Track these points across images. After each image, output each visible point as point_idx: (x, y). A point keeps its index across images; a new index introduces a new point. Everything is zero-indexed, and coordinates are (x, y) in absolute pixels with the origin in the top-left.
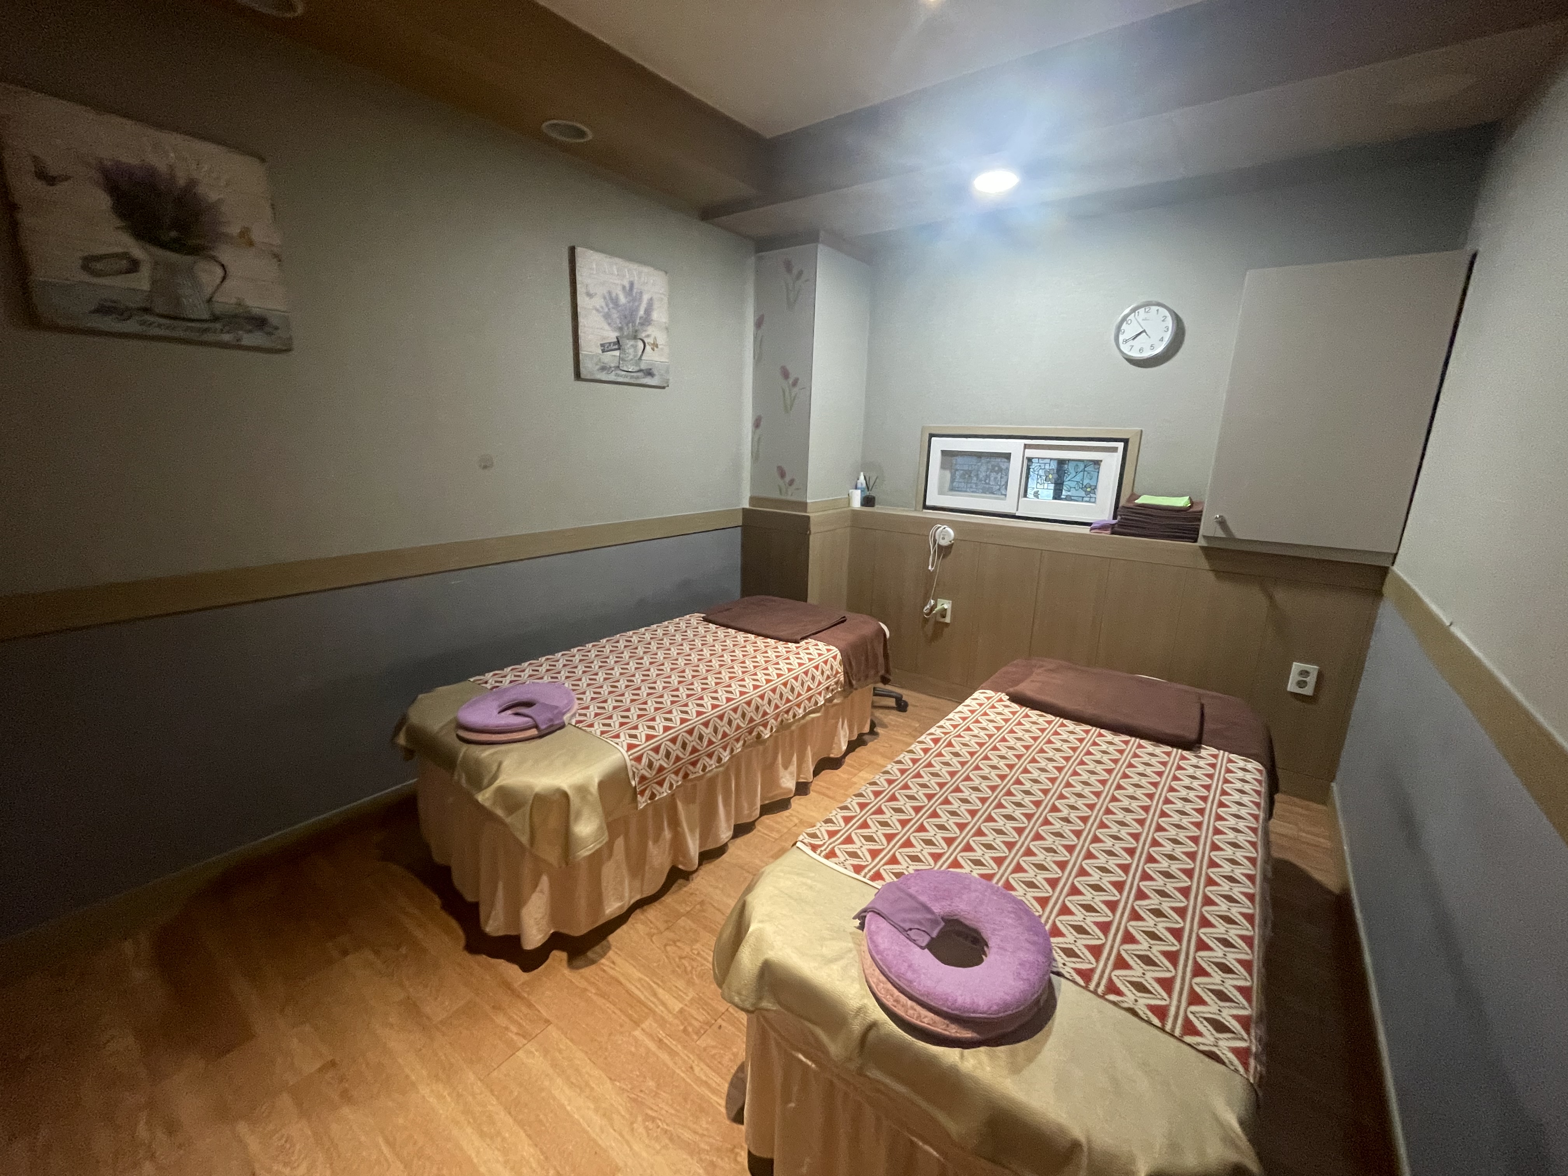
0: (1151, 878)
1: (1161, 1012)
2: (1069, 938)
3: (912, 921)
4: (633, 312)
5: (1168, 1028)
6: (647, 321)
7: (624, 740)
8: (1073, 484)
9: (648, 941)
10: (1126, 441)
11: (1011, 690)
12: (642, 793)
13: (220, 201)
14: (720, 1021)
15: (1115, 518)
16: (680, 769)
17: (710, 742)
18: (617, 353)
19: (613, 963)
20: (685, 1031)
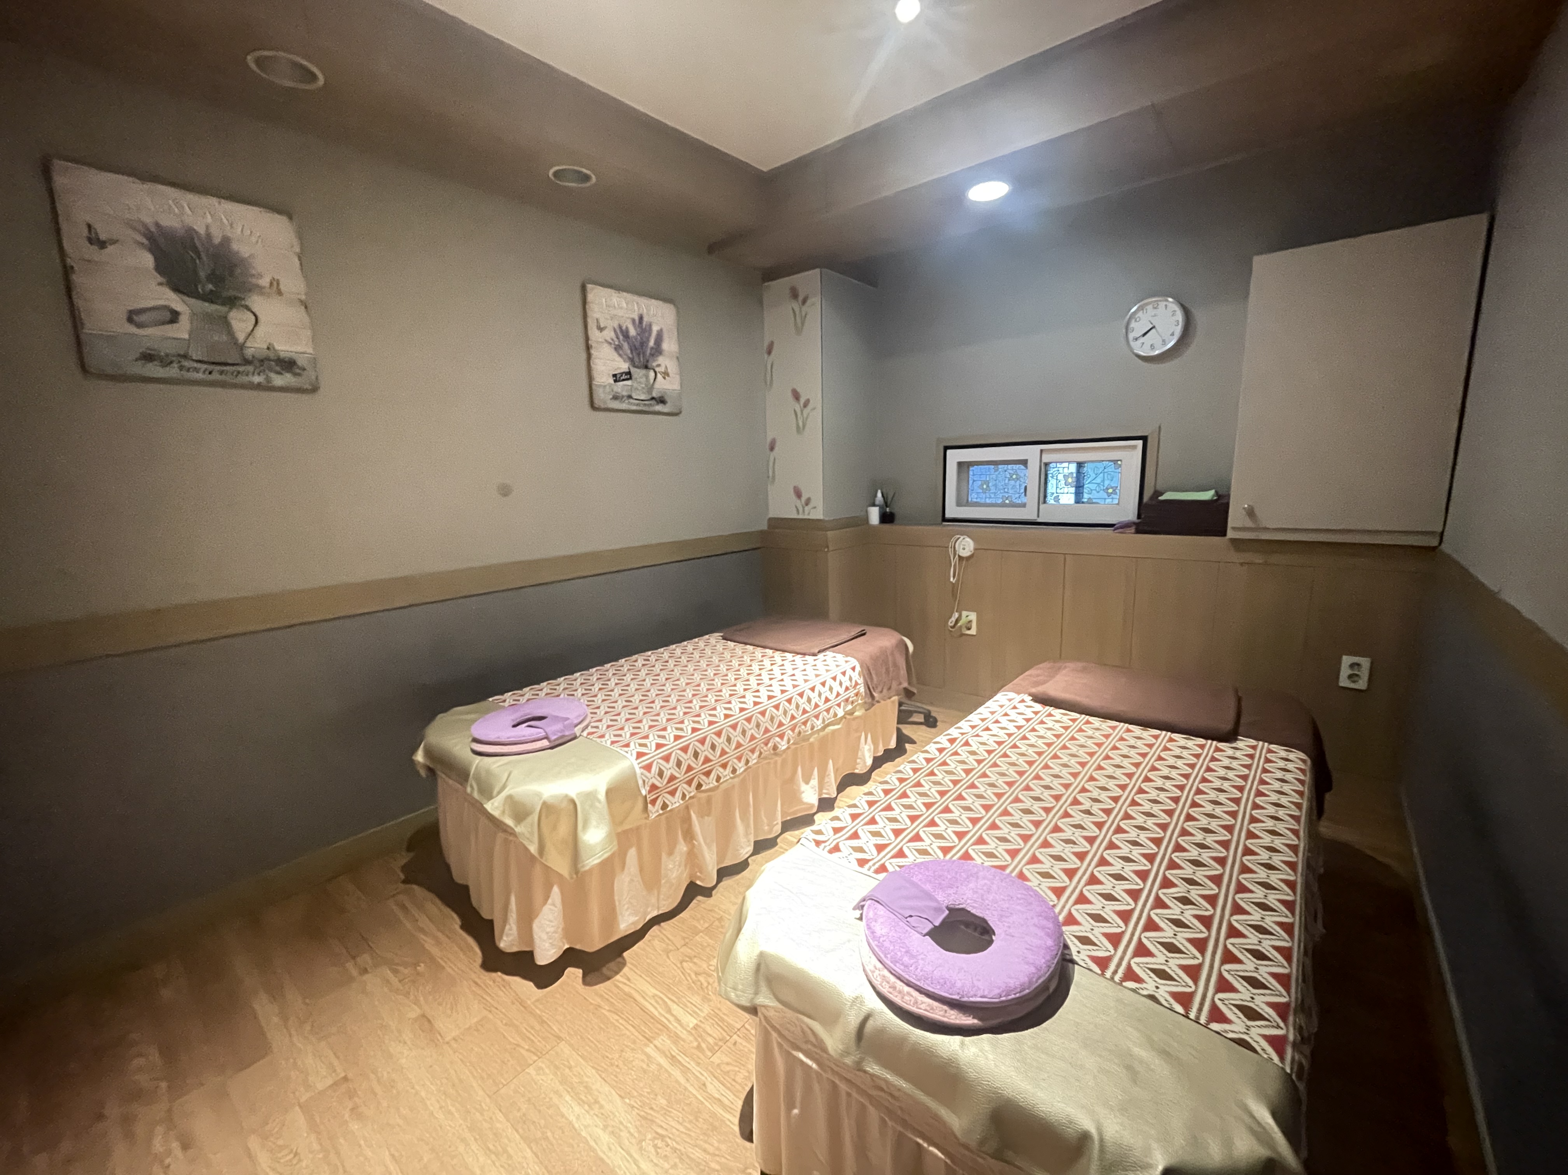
0: (1178, 867)
1: (1185, 999)
2: (1086, 927)
3: (912, 908)
4: (644, 343)
5: (1192, 1015)
6: (658, 350)
7: (634, 748)
8: (1093, 486)
9: (665, 957)
10: (1144, 439)
11: (1033, 690)
12: (654, 802)
13: (252, 256)
14: (735, 1037)
15: (1139, 517)
16: (693, 779)
17: (723, 753)
18: (629, 383)
19: (629, 980)
20: (699, 1047)
